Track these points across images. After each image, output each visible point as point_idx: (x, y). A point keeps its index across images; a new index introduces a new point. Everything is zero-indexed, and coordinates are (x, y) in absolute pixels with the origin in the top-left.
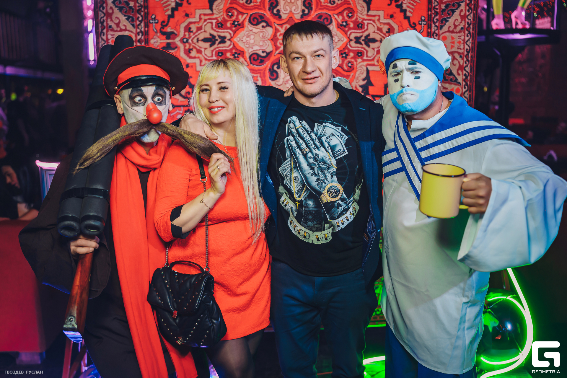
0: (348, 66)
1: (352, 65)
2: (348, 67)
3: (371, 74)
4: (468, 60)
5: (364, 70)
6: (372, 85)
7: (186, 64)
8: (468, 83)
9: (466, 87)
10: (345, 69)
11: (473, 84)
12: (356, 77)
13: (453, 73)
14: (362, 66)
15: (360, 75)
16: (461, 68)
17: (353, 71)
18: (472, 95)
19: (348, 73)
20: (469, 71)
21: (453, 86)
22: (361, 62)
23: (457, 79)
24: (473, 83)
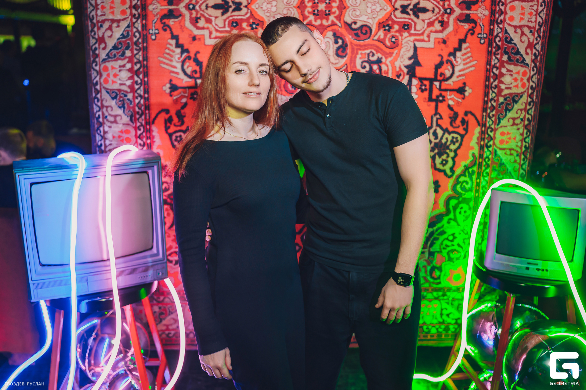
0: (392, 41)
1: (396, 40)
2: (391, 43)
3: (419, 52)
4: (539, 36)
5: (411, 47)
6: (419, 65)
7: (193, 36)
8: (538, 64)
9: (535, 69)
10: (388, 45)
11: (543, 66)
12: (401, 55)
13: (520, 52)
14: (409, 42)
15: (406, 53)
16: (531, 46)
17: (397, 48)
18: (541, 79)
19: (391, 51)
20: (540, 50)
21: (519, 68)
22: (408, 37)
23: (524, 60)
24: (543, 64)
